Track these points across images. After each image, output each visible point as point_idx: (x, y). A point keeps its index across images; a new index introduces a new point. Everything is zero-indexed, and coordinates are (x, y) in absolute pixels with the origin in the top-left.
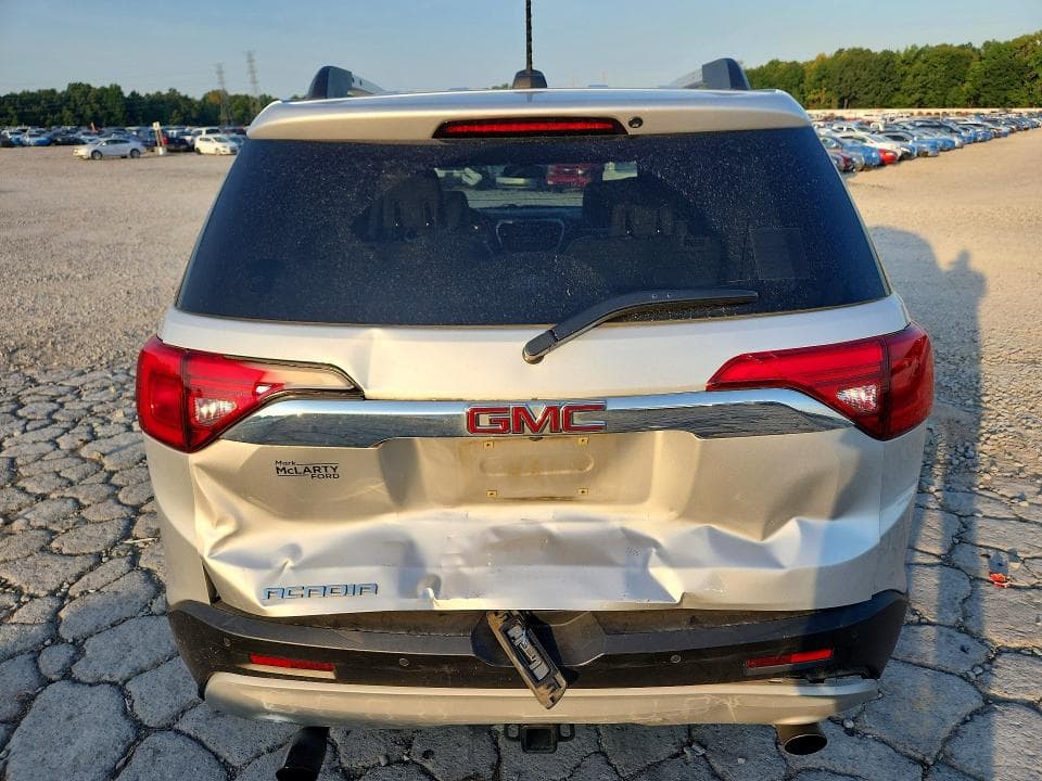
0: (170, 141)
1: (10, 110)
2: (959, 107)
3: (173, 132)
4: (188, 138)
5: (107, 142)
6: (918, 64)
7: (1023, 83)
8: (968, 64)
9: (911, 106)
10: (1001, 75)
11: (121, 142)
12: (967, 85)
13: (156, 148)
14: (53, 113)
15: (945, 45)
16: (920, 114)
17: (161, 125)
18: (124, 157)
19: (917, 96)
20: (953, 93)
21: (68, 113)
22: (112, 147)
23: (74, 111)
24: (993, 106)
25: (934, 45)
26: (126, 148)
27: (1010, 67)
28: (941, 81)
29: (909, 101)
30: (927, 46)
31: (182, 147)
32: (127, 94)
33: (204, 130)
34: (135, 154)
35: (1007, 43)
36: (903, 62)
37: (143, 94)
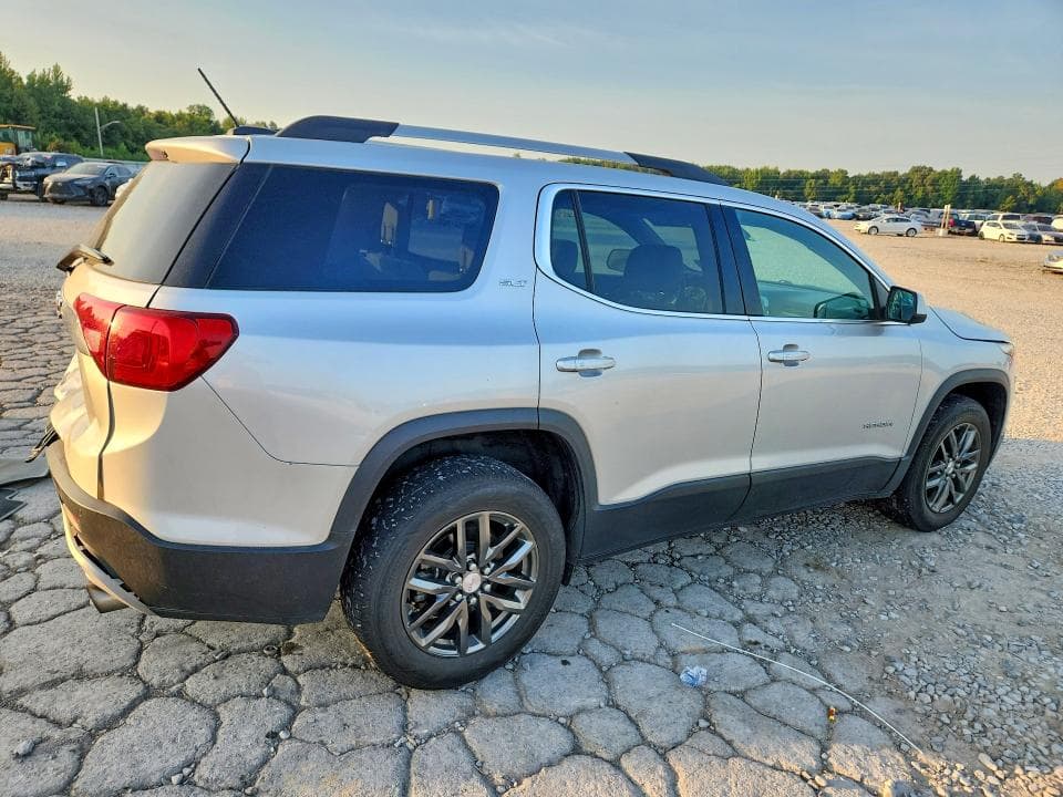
0: (957, 223)
1: (852, 189)
3: (965, 214)
4: (978, 222)
5: (888, 220)
11: (902, 220)
13: (937, 230)
14: (887, 193)
17: (952, 208)
18: (899, 235)
21: (901, 193)
22: (891, 224)
23: (906, 192)
26: (903, 227)
31: (968, 230)
32: (965, 177)
33: (1002, 215)
34: (911, 234)
37: (982, 178)
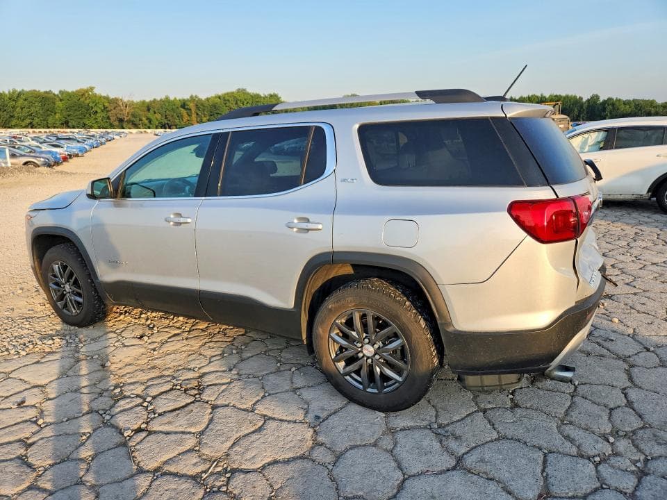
2: (57, 128)
6: (21, 101)
7: (90, 115)
8: (54, 103)
9: (26, 127)
10: (76, 110)
12: (58, 116)
15: (35, 91)
16: (34, 132)
19: (28, 121)
20: (50, 120)
24: (78, 128)
25: (28, 90)
27: (80, 106)
28: (41, 112)
29: (23, 124)
30: (23, 90)
35: (73, 92)
36: (10, 99)
